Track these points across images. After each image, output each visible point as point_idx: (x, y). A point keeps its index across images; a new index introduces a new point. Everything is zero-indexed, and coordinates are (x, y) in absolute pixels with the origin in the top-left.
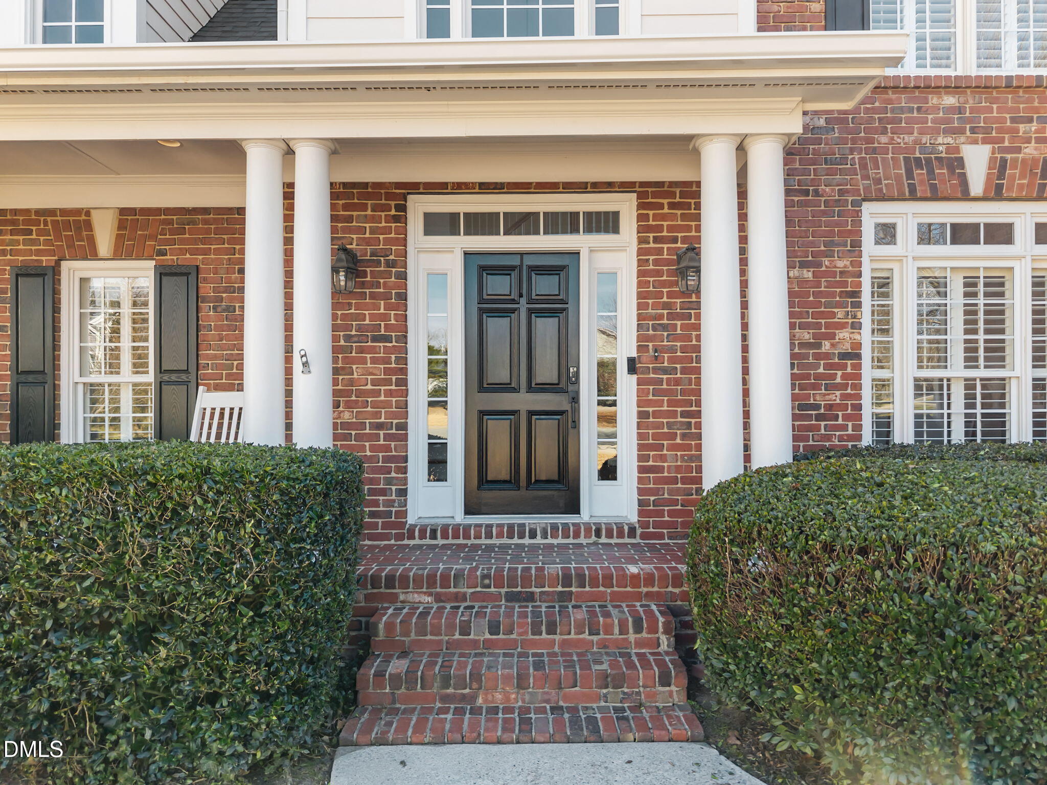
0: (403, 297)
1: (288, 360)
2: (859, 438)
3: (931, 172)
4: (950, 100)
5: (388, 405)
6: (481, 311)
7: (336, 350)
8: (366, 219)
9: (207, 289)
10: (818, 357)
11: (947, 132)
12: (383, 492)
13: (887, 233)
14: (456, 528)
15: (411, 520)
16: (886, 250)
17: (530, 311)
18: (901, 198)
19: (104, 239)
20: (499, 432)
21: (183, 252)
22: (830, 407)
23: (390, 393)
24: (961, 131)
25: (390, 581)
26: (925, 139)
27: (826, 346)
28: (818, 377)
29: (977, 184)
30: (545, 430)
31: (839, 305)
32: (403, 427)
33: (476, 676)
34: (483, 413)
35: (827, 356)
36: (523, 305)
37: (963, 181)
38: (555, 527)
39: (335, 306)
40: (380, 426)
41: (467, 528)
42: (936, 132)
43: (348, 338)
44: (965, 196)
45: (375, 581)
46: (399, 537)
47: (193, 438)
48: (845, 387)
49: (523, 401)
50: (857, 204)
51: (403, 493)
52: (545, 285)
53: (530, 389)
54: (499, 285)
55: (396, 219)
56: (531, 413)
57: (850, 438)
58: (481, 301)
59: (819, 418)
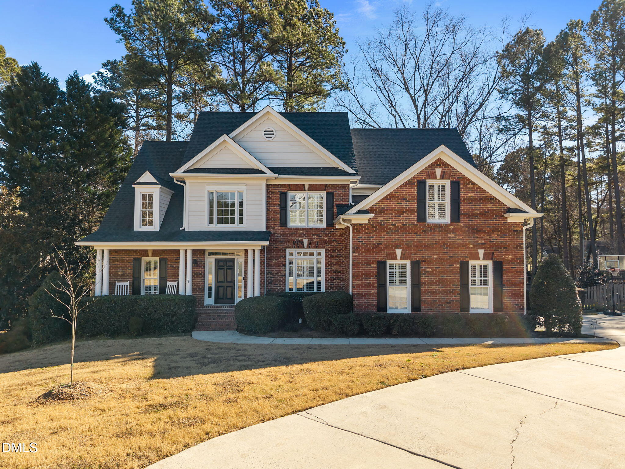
0: (204, 267)
1: (186, 281)
2: (285, 290)
3: (298, 244)
4: (301, 232)
5: (201, 285)
6: (218, 268)
7: (193, 276)
8: (198, 254)
9: (169, 263)
10: (278, 276)
11: (301, 237)
12: (200, 300)
13: (292, 254)
14: (213, 306)
15: (205, 305)
16: (291, 257)
17: (227, 269)
18: (293, 248)
19: (150, 254)
20: (221, 289)
21: (164, 256)
22: (280, 285)
23: (201, 283)
24: (303, 237)
25: (200, 313)
26: (297, 238)
27: (279, 274)
28: (278, 279)
29: (306, 245)
30: (229, 289)
31: (282, 267)
32: (204, 289)
33: (210, 325)
34: (218, 286)
35: (280, 276)
36: (225, 267)
37: (303, 245)
38: (229, 306)
39: (193, 269)
40: (200, 289)
41: (214, 306)
42: (299, 237)
43: (195, 274)
44: (304, 247)
45: (198, 313)
46: (203, 308)
47: (166, 293)
48: (282, 281)
49: (225, 284)
50: (285, 249)
51: (204, 300)
52: (230, 264)
53: (226, 282)
54: (221, 264)
55: (203, 254)
56: (227, 286)
57: (283, 290)
58: (218, 266)
59: (278, 286)
